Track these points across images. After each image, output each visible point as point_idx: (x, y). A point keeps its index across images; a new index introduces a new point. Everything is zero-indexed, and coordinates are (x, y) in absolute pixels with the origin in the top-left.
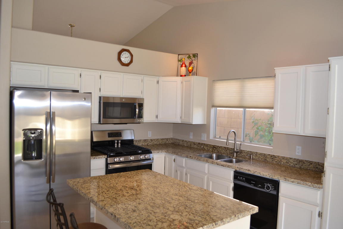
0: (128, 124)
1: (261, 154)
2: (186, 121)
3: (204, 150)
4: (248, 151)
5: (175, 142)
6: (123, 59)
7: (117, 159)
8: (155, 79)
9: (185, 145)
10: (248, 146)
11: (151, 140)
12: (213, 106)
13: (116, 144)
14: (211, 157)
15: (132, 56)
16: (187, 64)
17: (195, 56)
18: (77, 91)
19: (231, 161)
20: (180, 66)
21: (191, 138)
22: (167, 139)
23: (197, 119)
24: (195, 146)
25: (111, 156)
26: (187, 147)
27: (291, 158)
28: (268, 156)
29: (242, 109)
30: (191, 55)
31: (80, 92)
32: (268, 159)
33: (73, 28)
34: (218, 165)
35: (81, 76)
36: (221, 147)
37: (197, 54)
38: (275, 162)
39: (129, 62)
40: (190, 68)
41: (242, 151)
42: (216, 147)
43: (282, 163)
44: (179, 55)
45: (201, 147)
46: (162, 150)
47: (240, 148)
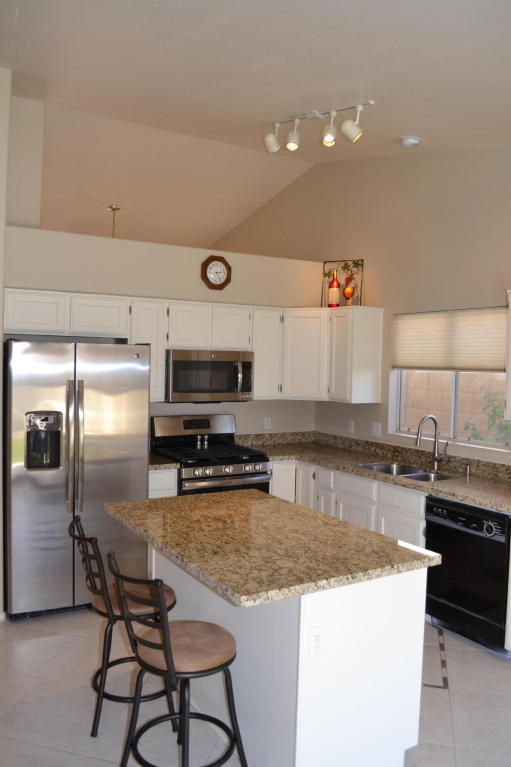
0: (222, 404)
1: (487, 464)
2: (338, 397)
3: (375, 455)
4: (462, 459)
5: (319, 440)
6: (211, 276)
7: (198, 472)
8: (277, 315)
9: (340, 446)
10: (463, 447)
11: (270, 435)
12: (395, 367)
13: (199, 443)
14: (388, 471)
15: (229, 268)
16: (342, 282)
17: (358, 264)
18: (123, 341)
19: (426, 478)
20: (327, 285)
21: (351, 431)
22: (303, 434)
23: (362, 392)
24: (360, 449)
25: (187, 466)
26: (344, 450)
28: (502, 469)
29: (451, 373)
30: (350, 263)
31: (129, 341)
32: (501, 475)
33: (116, 212)
34: (395, 484)
35: (130, 310)
36: (410, 449)
37: (362, 260)
39: (223, 281)
40: (349, 290)
41: (450, 457)
42: (400, 449)
44: (325, 263)
45: (369, 450)
46: (290, 455)
47: (445, 452)
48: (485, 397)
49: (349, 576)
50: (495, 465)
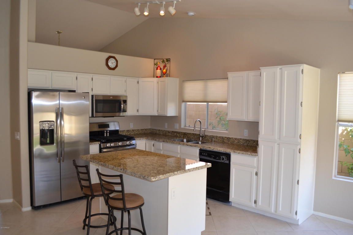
0: (115, 117)
1: (220, 137)
2: (162, 113)
3: (176, 137)
4: (211, 136)
5: (152, 132)
6: (110, 64)
7: (108, 145)
8: (136, 80)
9: (161, 134)
10: (211, 131)
11: (133, 130)
12: (183, 101)
13: (105, 134)
14: (183, 141)
15: (117, 61)
16: (162, 67)
17: (168, 60)
18: (74, 91)
19: (198, 143)
20: (155, 68)
21: (166, 127)
22: (146, 130)
23: (171, 112)
24: (170, 134)
25: (103, 143)
26: (163, 135)
27: (241, 139)
28: (225, 139)
29: (206, 103)
30: (165, 60)
31: (76, 92)
32: (225, 141)
33: (60, 34)
34: (187, 145)
35: (77, 78)
36: (190, 133)
37: (170, 59)
38: (230, 143)
39: (114, 66)
40: (164, 71)
41: (206, 135)
42: (186, 134)
43: (235, 142)
44: (154, 59)
45: (174, 134)
46: (143, 137)
47: (204, 133)
48: (217, 113)
49: (184, 170)
50: (223, 137)
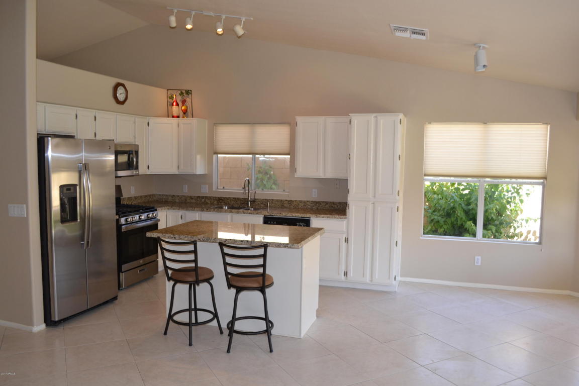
1: (277, 201)
2: (184, 170)
3: (205, 203)
4: (263, 199)
5: (161, 199)
6: (118, 95)
8: (146, 121)
9: (177, 201)
10: (262, 193)
11: (135, 197)
12: (214, 153)
15: (127, 91)
16: (180, 103)
17: (188, 92)
18: (72, 137)
19: (250, 210)
20: (170, 104)
21: (186, 191)
22: (150, 196)
24: (193, 201)
26: (181, 203)
27: (308, 201)
28: (286, 202)
29: (251, 156)
30: (184, 92)
31: (76, 138)
32: (285, 205)
34: (244, 213)
35: (76, 117)
36: (229, 198)
37: (191, 91)
38: (292, 207)
39: (124, 99)
40: (184, 108)
42: (223, 199)
43: (300, 206)
45: (201, 201)
46: (164, 207)
47: (255, 197)
50: (281, 200)
